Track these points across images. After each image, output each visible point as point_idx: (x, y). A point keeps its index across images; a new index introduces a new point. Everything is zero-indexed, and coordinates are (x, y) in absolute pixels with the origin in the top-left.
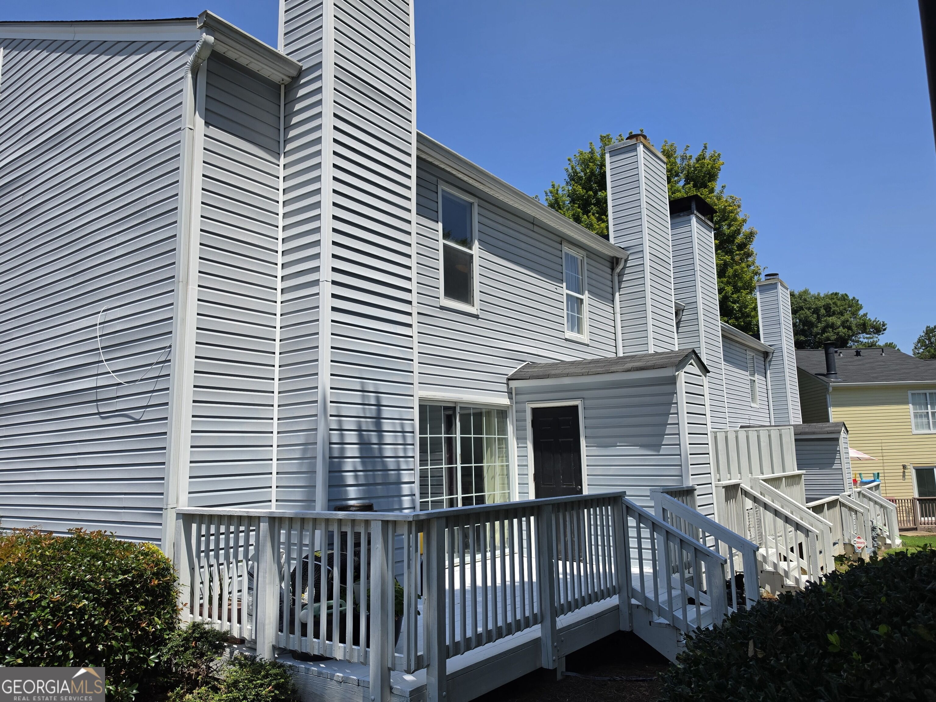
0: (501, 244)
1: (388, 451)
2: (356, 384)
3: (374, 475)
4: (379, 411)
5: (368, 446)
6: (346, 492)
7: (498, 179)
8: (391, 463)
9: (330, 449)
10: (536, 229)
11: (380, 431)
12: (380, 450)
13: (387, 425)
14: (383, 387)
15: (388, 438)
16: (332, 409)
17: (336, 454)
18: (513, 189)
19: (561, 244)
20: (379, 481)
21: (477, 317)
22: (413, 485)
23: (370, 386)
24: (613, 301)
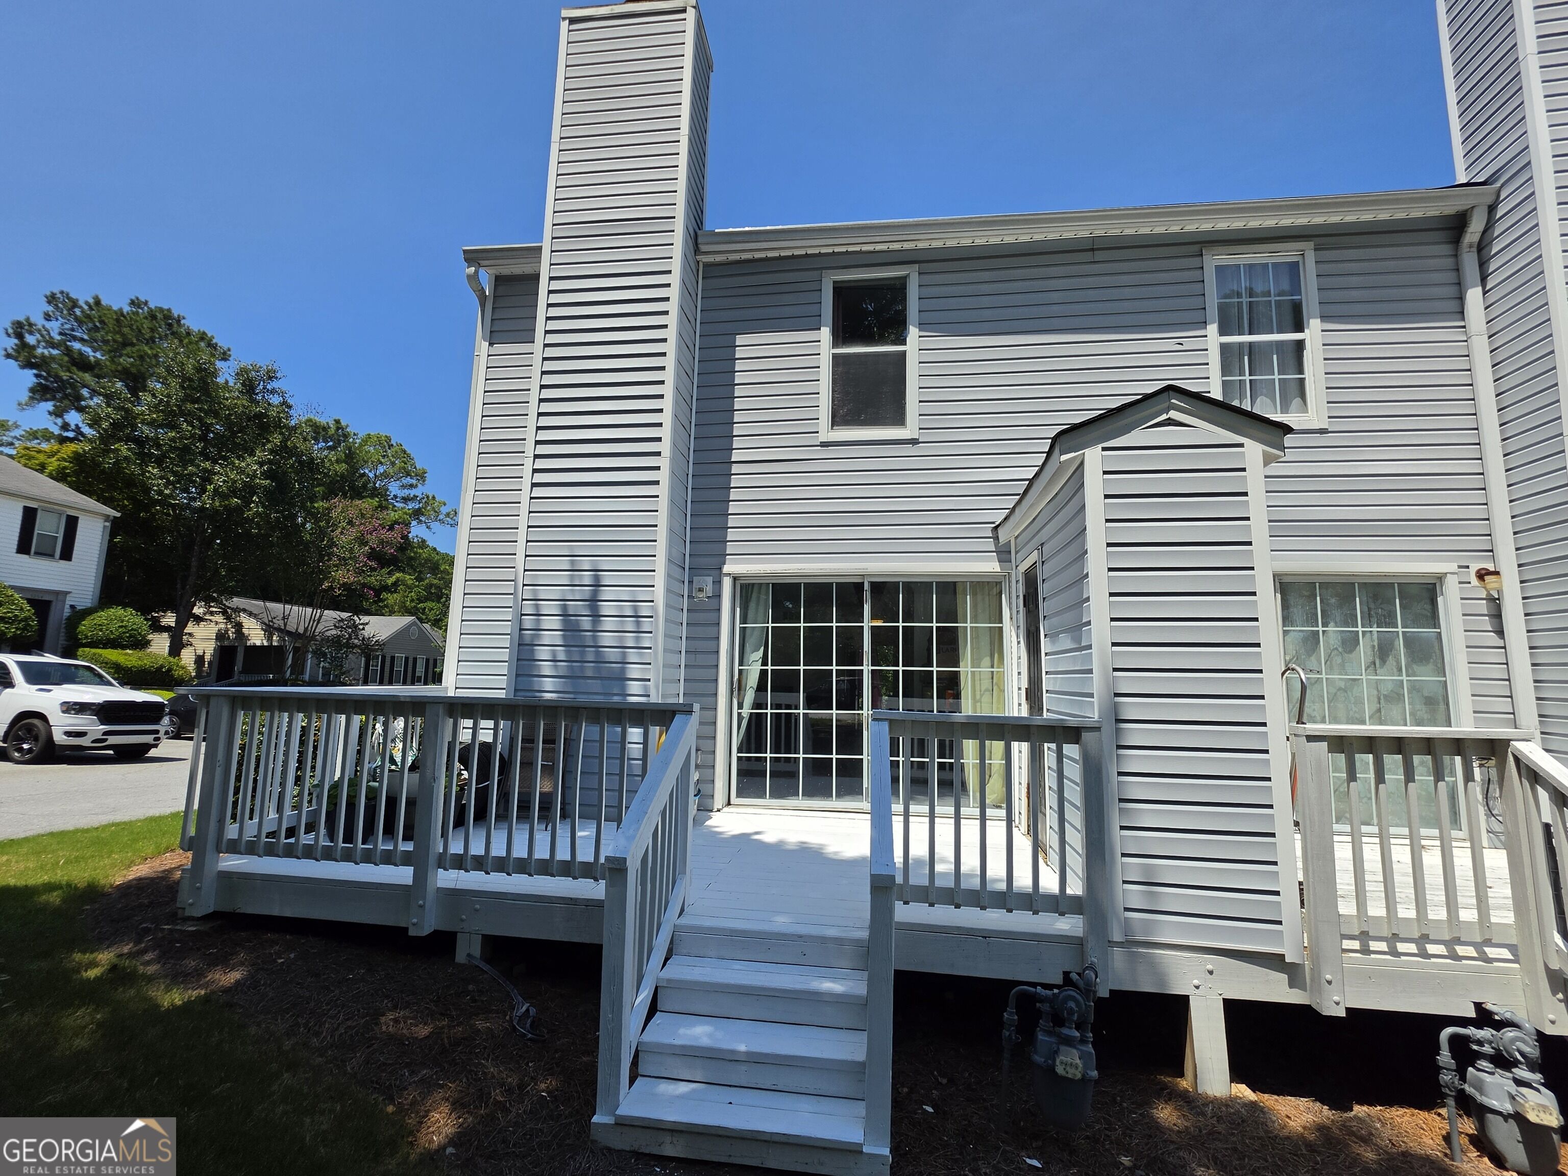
0: (987, 314)
1: (607, 639)
2: (564, 563)
3: (582, 667)
4: (595, 593)
5: (578, 633)
6: (540, 683)
7: (929, 220)
8: (612, 654)
9: (520, 636)
10: (1099, 256)
11: (596, 616)
12: (595, 638)
13: (607, 608)
14: (605, 563)
15: (608, 623)
16: (528, 593)
17: (527, 640)
18: (974, 220)
19: (1202, 255)
20: (589, 673)
21: (914, 442)
22: (648, 683)
23: (586, 563)
24: (1463, 313)
